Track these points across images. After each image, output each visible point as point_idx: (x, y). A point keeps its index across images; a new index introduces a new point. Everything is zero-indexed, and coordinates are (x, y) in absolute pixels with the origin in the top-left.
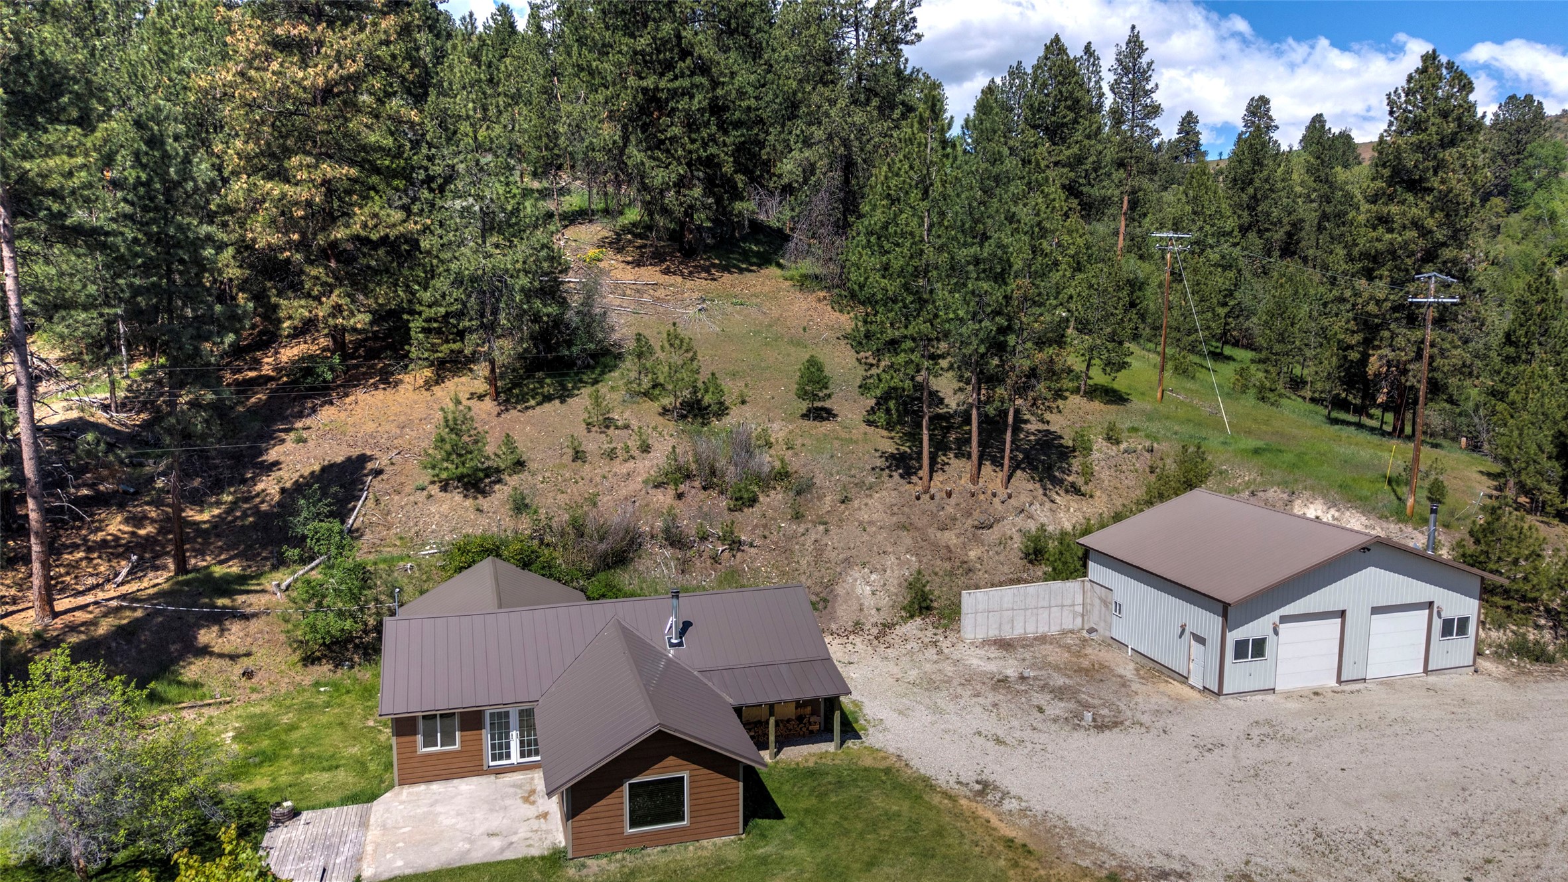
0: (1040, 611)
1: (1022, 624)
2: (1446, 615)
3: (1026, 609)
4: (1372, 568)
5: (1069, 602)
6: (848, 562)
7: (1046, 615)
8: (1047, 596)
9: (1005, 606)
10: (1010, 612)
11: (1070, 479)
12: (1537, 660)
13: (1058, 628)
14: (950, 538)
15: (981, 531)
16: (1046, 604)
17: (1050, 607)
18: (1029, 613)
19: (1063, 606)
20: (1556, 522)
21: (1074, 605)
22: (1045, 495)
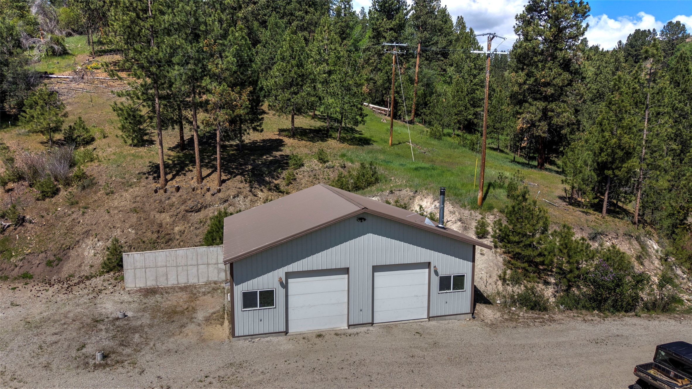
0: (189, 268)
1: (175, 277)
2: (443, 273)
3: (177, 266)
4: (370, 235)
5: (214, 261)
6: (87, 234)
7: (194, 270)
8: (194, 257)
9: (159, 264)
10: (164, 269)
11: (276, 182)
12: (532, 309)
13: (205, 280)
14: (166, 218)
15: (190, 214)
16: (195, 263)
17: (198, 265)
18: (180, 269)
19: (208, 264)
20: (591, 211)
21: (218, 264)
22: (251, 191)
